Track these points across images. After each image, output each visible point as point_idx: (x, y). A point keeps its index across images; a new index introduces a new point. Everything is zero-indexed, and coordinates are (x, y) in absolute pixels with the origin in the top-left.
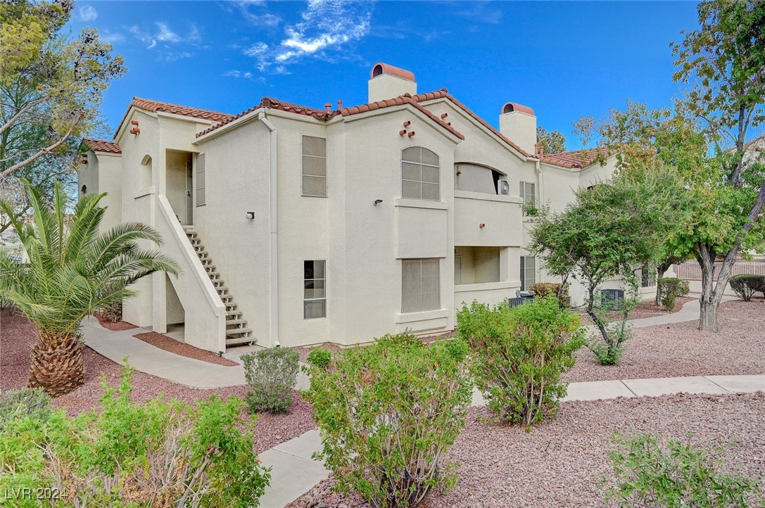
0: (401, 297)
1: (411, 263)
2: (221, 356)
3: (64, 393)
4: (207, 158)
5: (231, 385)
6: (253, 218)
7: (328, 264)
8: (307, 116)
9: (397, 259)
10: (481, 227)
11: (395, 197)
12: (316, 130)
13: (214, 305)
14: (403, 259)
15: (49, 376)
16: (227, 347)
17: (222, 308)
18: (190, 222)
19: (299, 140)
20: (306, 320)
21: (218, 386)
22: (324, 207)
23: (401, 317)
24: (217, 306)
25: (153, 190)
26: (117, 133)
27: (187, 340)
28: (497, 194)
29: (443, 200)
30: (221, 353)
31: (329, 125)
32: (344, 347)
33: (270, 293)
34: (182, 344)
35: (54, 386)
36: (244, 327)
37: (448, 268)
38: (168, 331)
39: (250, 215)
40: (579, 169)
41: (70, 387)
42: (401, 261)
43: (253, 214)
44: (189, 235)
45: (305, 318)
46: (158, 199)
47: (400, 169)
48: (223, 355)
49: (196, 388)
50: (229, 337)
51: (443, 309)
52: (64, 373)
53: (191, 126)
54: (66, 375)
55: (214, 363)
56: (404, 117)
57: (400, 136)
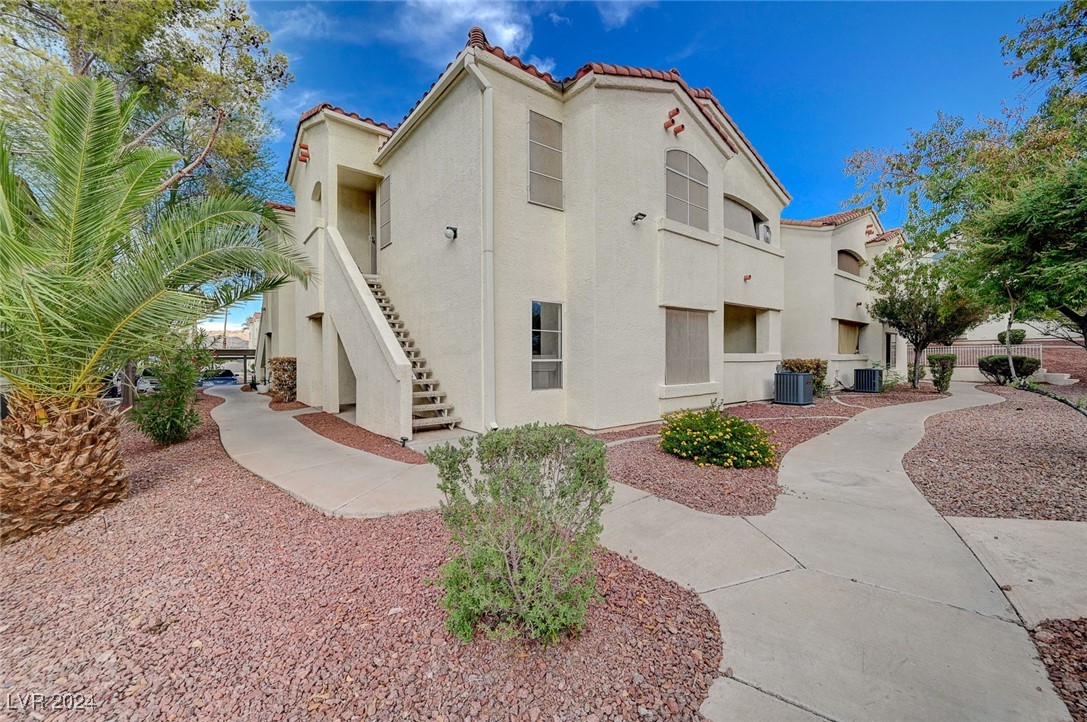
0: (664, 363)
1: (676, 316)
2: (404, 446)
3: (56, 525)
4: (393, 181)
5: (414, 508)
6: (455, 237)
7: (565, 309)
8: (537, 78)
9: (661, 307)
10: (745, 280)
11: (657, 218)
12: (548, 107)
13: (394, 362)
14: (668, 308)
15: (16, 491)
16: (414, 432)
17: (405, 366)
18: (374, 272)
19: (526, 117)
20: (534, 392)
21: (384, 512)
22: (559, 225)
23: (667, 390)
24: (397, 362)
25: (321, 223)
26: (288, 171)
27: (358, 423)
28: (758, 238)
29: (712, 231)
30: (405, 440)
31: (568, 100)
32: (593, 433)
33: (482, 346)
34: (353, 426)
35: (29, 510)
36: (441, 401)
37: (716, 324)
38: (341, 411)
39: (451, 232)
40: (833, 227)
41: (76, 511)
42: (664, 310)
43: (455, 231)
44: (371, 286)
45: (533, 388)
46: (327, 233)
47: (664, 178)
48: (407, 444)
49: (338, 516)
50: (416, 417)
51: (712, 382)
52: (58, 482)
53: (372, 139)
54: (60, 487)
55: (390, 457)
56: (670, 104)
57: (664, 131)
